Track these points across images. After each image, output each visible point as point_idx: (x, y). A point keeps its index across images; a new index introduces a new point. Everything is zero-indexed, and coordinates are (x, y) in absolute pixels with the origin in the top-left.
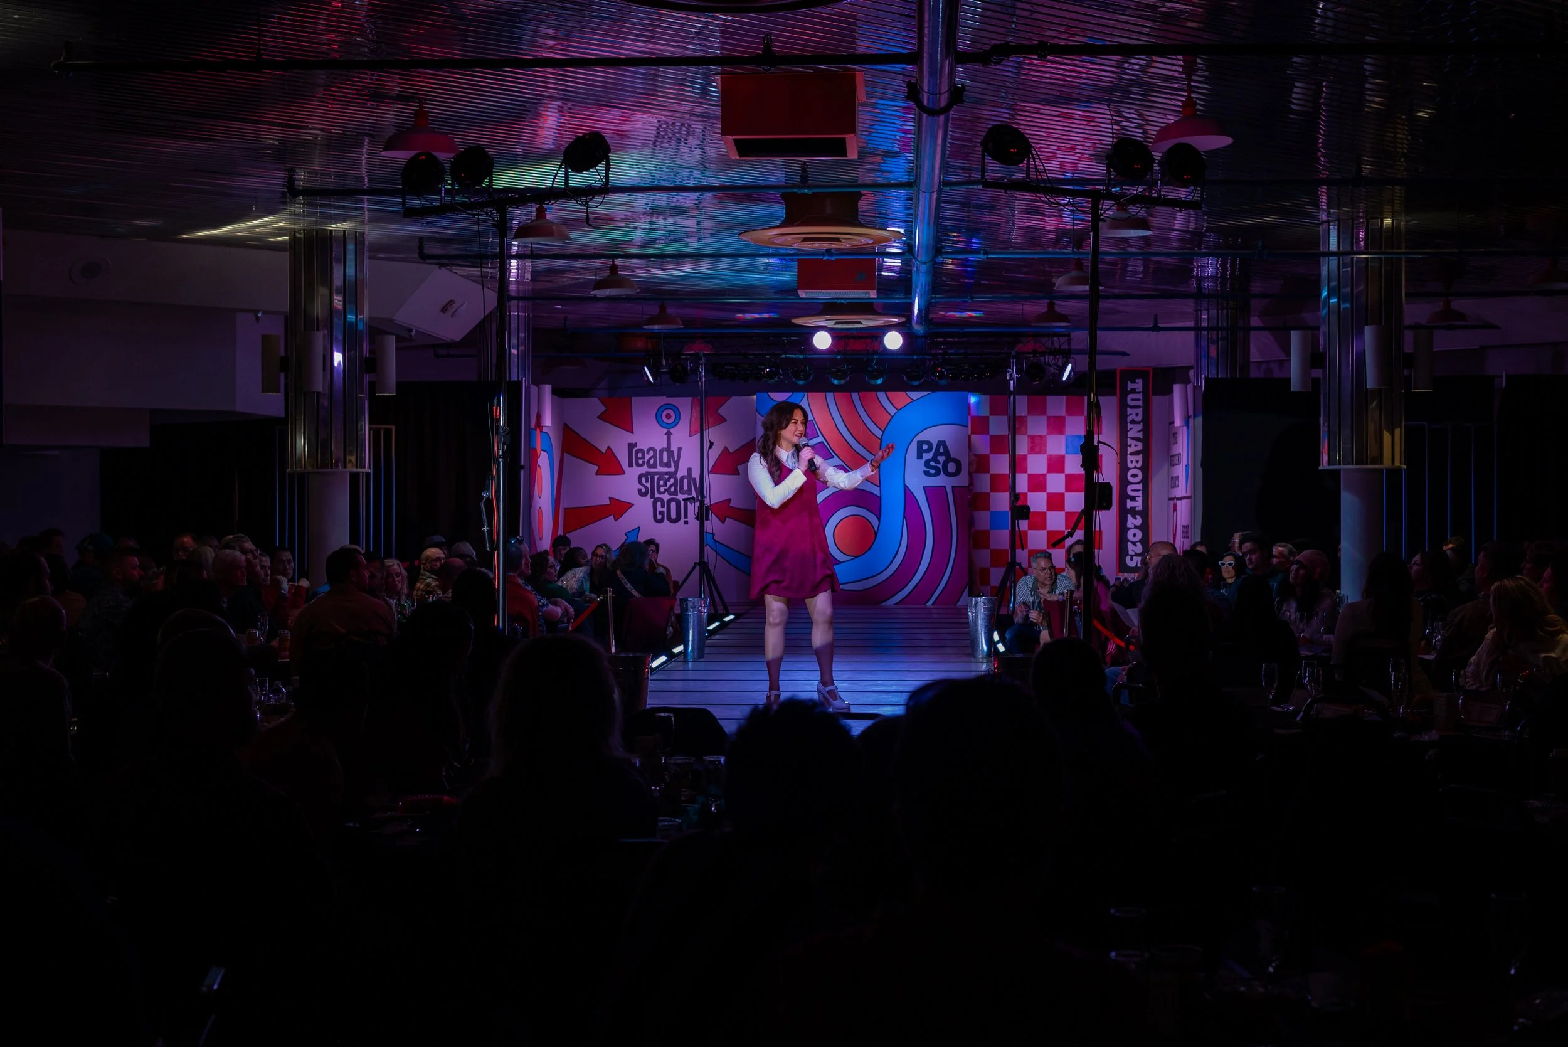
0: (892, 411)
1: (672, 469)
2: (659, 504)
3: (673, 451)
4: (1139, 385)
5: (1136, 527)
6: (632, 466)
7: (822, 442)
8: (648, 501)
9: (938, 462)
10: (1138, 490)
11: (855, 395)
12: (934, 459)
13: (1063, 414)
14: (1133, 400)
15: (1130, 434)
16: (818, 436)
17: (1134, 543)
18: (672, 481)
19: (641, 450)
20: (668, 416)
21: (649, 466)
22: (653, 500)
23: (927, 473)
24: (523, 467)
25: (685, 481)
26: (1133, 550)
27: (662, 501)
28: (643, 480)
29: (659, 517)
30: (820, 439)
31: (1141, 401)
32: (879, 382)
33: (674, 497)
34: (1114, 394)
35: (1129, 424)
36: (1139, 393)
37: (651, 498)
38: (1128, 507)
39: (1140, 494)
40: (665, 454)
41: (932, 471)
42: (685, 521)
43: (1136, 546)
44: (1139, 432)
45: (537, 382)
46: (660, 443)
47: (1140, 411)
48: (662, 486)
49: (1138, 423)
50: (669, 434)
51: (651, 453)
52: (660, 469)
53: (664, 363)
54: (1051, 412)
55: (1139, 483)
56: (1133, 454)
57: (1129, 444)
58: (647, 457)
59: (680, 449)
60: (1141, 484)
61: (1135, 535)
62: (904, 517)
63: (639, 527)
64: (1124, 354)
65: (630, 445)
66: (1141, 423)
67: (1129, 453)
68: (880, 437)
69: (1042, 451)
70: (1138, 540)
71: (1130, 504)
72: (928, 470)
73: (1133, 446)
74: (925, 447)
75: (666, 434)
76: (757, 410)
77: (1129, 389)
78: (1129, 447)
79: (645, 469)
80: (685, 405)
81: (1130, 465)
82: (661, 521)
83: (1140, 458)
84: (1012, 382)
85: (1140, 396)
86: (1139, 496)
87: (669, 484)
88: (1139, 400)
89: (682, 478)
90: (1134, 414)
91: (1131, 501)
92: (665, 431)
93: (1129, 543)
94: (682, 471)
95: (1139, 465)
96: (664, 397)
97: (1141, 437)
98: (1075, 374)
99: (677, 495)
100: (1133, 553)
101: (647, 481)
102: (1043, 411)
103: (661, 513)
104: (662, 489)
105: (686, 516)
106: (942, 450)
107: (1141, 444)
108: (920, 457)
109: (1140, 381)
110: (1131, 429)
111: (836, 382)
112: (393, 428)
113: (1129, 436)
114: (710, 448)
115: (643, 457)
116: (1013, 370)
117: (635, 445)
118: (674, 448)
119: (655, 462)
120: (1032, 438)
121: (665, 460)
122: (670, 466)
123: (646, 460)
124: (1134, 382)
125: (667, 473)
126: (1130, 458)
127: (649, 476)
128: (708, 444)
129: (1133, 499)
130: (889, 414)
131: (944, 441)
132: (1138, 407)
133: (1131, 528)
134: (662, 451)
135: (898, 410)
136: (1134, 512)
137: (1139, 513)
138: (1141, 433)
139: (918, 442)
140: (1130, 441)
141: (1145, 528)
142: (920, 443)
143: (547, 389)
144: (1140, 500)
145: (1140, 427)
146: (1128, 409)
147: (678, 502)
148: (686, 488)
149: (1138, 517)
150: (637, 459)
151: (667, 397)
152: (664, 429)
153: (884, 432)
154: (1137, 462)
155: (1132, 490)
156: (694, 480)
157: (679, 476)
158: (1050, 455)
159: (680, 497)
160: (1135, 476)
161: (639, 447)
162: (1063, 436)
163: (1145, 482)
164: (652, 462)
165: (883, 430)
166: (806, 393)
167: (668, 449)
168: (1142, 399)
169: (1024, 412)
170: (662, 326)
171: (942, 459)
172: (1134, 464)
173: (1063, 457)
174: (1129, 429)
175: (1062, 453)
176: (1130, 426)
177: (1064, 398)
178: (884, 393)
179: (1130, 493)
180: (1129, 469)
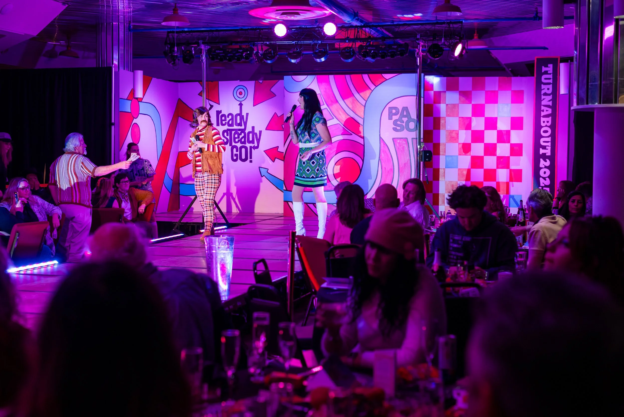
0: (372, 86)
1: (243, 127)
2: (235, 150)
3: (243, 116)
4: (550, 69)
5: (546, 167)
6: (219, 126)
7: (326, 109)
9: (402, 122)
10: (548, 142)
11: (348, 77)
12: (400, 119)
13: (497, 89)
14: (545, 79)
15: (543, 103)
17: (544, 178)
18: (243, 135)
19: (224, 115)
20: (241, 93)
21: (229, 125)
22: (231, 147)
23: (395, 129)
24: (113, 124)
25: (251, 135)
26: (543, 183)
27: (236, 147)
28: (225, 134)
29: (235, 158)
31: (552, 80)
32: (323, 59)
33: (243, 145)
34: (533, 75)
35: (542, 96)
36: (550, 74)
37: (230, 145)
38: (541, 153)
39: (549, 144)
40: (238, 117)
41: (398, 128)
42: (250, 161)
43: (545, 180)
44: (549, 101)
45: (134, 69)
46: (235, 111)
47: (550, 87)
48: (237, 138)
49: (549, 95)
50: (241, 105)
51: (230, 117)
52: (235, 127)
53: (176, 49)
54: (488, 88)
55: (548, 137)
56: (545, 116)
57: (542, 110)
58: (228, 119)
59: (247, 114)
60: (550, 137)
61: (545, 173)
62: (380, 157)
64: (545, 48)
65: (217, 111)
66: (551, 95)
67: (542, 115)
68: (364, 105)
69: (482, 115)
70: (547, 176)
71: (542, 151)
72: (396, 127)
73: (545, 111)
74: (394, 111)
75: (239, 105)
77: (543, 72)
78: (542, 112)
79: (226, 127)
80: (250, 86)
81: (543, 124)
82: (235, 160)
83: (550, 119)
84: (418, 59)
85: (551, 76)
86: (548, 146)
87: (241, 137)
88: (550, 79)
89: (249, 133)
90: (546, 89)
91: (542, 149)
92: (239, 103)
93: (541, 179)
94: (249, 129)
95: (549, 124)
96: (238, 81)
97: (551, 105)
98: (466, 52)
99: (246, 144)
100: (543, 185)
101: (227, 135)
102: (482, 88)
103: (236, 155)
104: (237, 140)
105: (251, 158)
106: (405, 114)
107: (551, 109)
108: (390, 118)
109: (551, 66)
110: (544, 99)
111: (293, 61)
113: (542, 104)
115: (225, 120)
116: (419, 50)
117: (221, 112)
118: (244, 114)
119: (233, 122)
120: (475, 106)
121: (238, 122)
122: (241, 126)
123: (227, 121)
124: (546, 66)
125: (239, 130)
126: (542, 119)
127: (229, 132)
129: (544, 148)
130: (371, 89)
131: (407, 107)
132: (549, 84)
133: (542, 168)
134: (237, 115)
135: (376, 86)
136: (544, 157)
137: (548, 157)
138: (551, 101)
139: (390, 108)
140: (543, 108)
141: (551, 168)
143: (140, 74)
144: (549, 148)
145: (550, 97)
146: (542, 85)
147: (246, 148)
148: (251, 139)
149: (547, 160)
150: (222, 121)
154: (548, 122)
155: (544, 142)
156: (256, 134)
157: (247, 131)
158: (487, 118)
159: (248, 145)
160: (546, 132)
161: (223, 113)
162: (496, 105)
163: (553, 136)
164: (230, 122)
165: (366, 100)
166: (316, 76)
167: (240, 114)
168: (552, 78)
169: (469, 88)
170: (177, 22)
171: (405, 119)
172: (546, 123)
173: (496, 118)
174: (542, 99)
175: (496, 116)
176: (543, 97)
177: (497, 78)
178: (367, 75)
179: (542, 144)
180: (542, 127)
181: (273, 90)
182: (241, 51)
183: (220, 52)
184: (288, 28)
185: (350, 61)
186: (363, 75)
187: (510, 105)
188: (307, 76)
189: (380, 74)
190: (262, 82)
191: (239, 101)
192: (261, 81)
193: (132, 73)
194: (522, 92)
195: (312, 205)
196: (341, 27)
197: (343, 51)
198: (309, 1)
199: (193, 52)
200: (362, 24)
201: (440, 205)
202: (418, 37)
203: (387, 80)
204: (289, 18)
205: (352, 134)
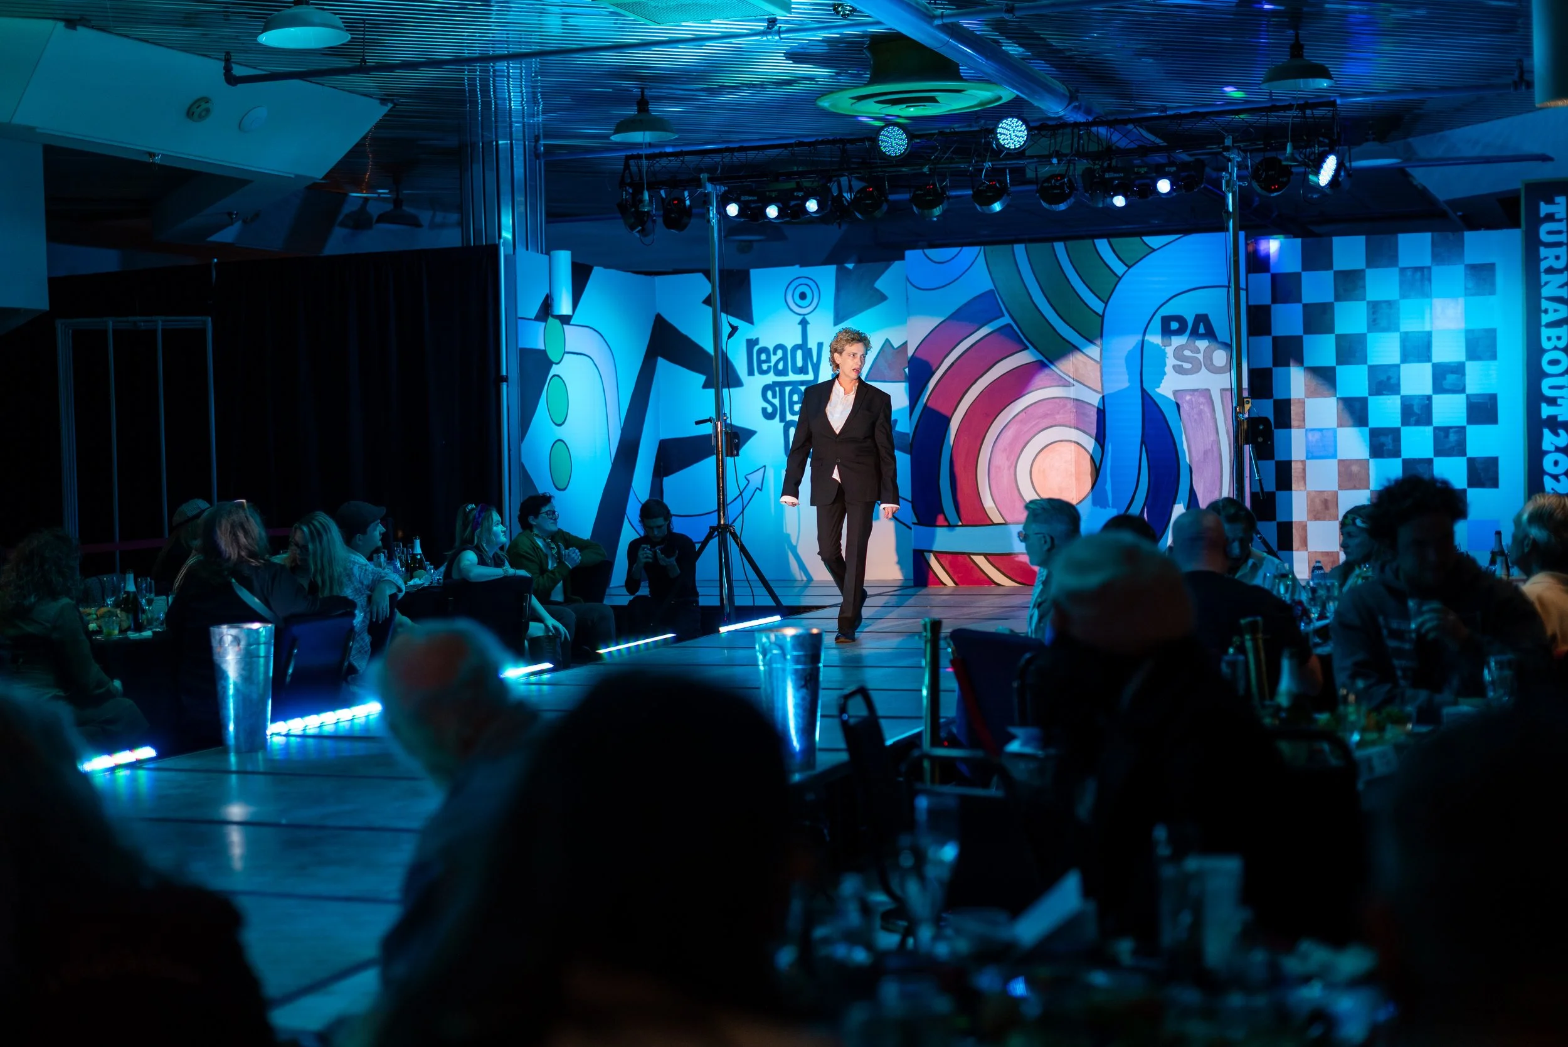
0: (1119, 268)
3: (811, 349)
4: (1560, 207)
5: (1558, 449)
6: (753, 375)
7: (1009, 325)
8: (776, 425)
9: (1198, 351)
11: (1059, 247)
13: (1427, 261)
14: (1550, 233)
15: (1546, 292)
16: (1003, 315)
17: (1556, 478)
19: (764, 350)
20: (803, 296)
21: (778, 373)
22: (783, 424)
28: (769, 394)
30: (1006, 320)
31: (1564, 235)
34: (1516, 224)
35: (1542, 274)
36: (1560, 220)
37: (780, 421)
38: (1544, 415)
39: (1565, 393)
40: (799, 353)
41: (1187, 366)
43: (1558, 481)
44: (1561, 286)
46: (792, 338)
47: (1562, 251)
49: (1560, 271)
50: (804, 323)
51: (780, 353)
52: (792, 377)
55: (1562, 375)
56: (1550, 325)
57: (1543, 308)
58: (774, 359)
60: (1566, 377)
61: (1556, 463)
62: (1143, 442)
63: (765, 466)
64: (1545, 158)
65: (747, 341)
66: (1566, 272)
67: (1543, 323)
68: (1101, 313)
69: (1392, 327)
70: (1563, 471)
71: (1546, 411)
72: (1180, 363)
73: (1551, 311)
74: (1174, 325)
75: (800, 323)
76: (908, 279)
77: (1542, 214)
78: (1543, 315)
79: (771, 378)
80: (826, 276)
81: (1546, 345)
84: (1230, 196)
85: (1561, 227)
86: (1562, 398)
88: (1559, 232)
90: (1552, 258)
91: (1548, 405)
92: (799, 318)
93: (1547, 480)
95: (1562, 344)
96: (797, 267)
98: (1348, 177)
101: (774, 396)
102: (1392, 260)
106: (1202, 330)
109: (1561, 200)
110: (1546, 283)
112: (210, 319)
113: (1543, 296)
114: (730, 335)
115: (768, 360)
116: (1231, 174)
117: (756, 342)
118: (812, 344)
119: (785, 365)
120: (1375, 307)
121: (800, 363)
122: (806, 373)
123: (772, 364)
124: (1550, 201)
126: (1545, 332)
127: (777, 389)
128: (730, 329)
129: (1552, 402)
130: (1115, 274)
131: (1206, 315)
132: (1558, 244)
133: (1547, 452)
134: (796, 348)
135: (1129, 267)
136: (1553, 424)
137: (1563, 425)
138: (1565, 289)
139: (1164, 318)
140: (1545, 304)
142: (1166, 321)
143: (563, 259)
144: (1565, 403)
145: (1563, 278)
146: (1542, 249)
149: (1562, 432)
150: (760, 362)
151: (801, 266)
152: (798, 316)
153: (1106, 304)
154: (1559, 338)
155: (1552, 388)
158: (1406, 333)
160: (1554, 362)
161: (761, 344)
162: (1427, 300)
164: (780, 366)
165: (1106, 301)
166: (983, 247)
167: (803, 346)
168: (1564, 230)
169: (1359, 263)
170: (648, 133)
171: (1202, 344)
172: (1554, 342)
173: (1429, 334)
174: (1542, 284)
175: (1427, 328)
176: (1544, 278)
177: (1427, 236)
178: (1105, 241)
179: (1547, 392)
180: (1544, 351)
181: (880, 284)
182: (801, 194)
183: (750, 198)
184: (911, 136)
185: (1062, 207)
186: (1097, 241)
187: (1461, 301)
188: (960, 251)
189: (1138, 239)
190: (854, 267)
191: (800, 314)
192: (850, 266)
193: (547, 257)
194: (1490, 268)
195: (982, 557)
196: (1038, 128)
197: (1046, 184)
198: (959, 69)
199: (688, 203)
200: (1090, 119)
201: (1297, 550)
202: (1228, 142)
203: (1154, 250)
204: (913, 111)
205: (1074, 385)
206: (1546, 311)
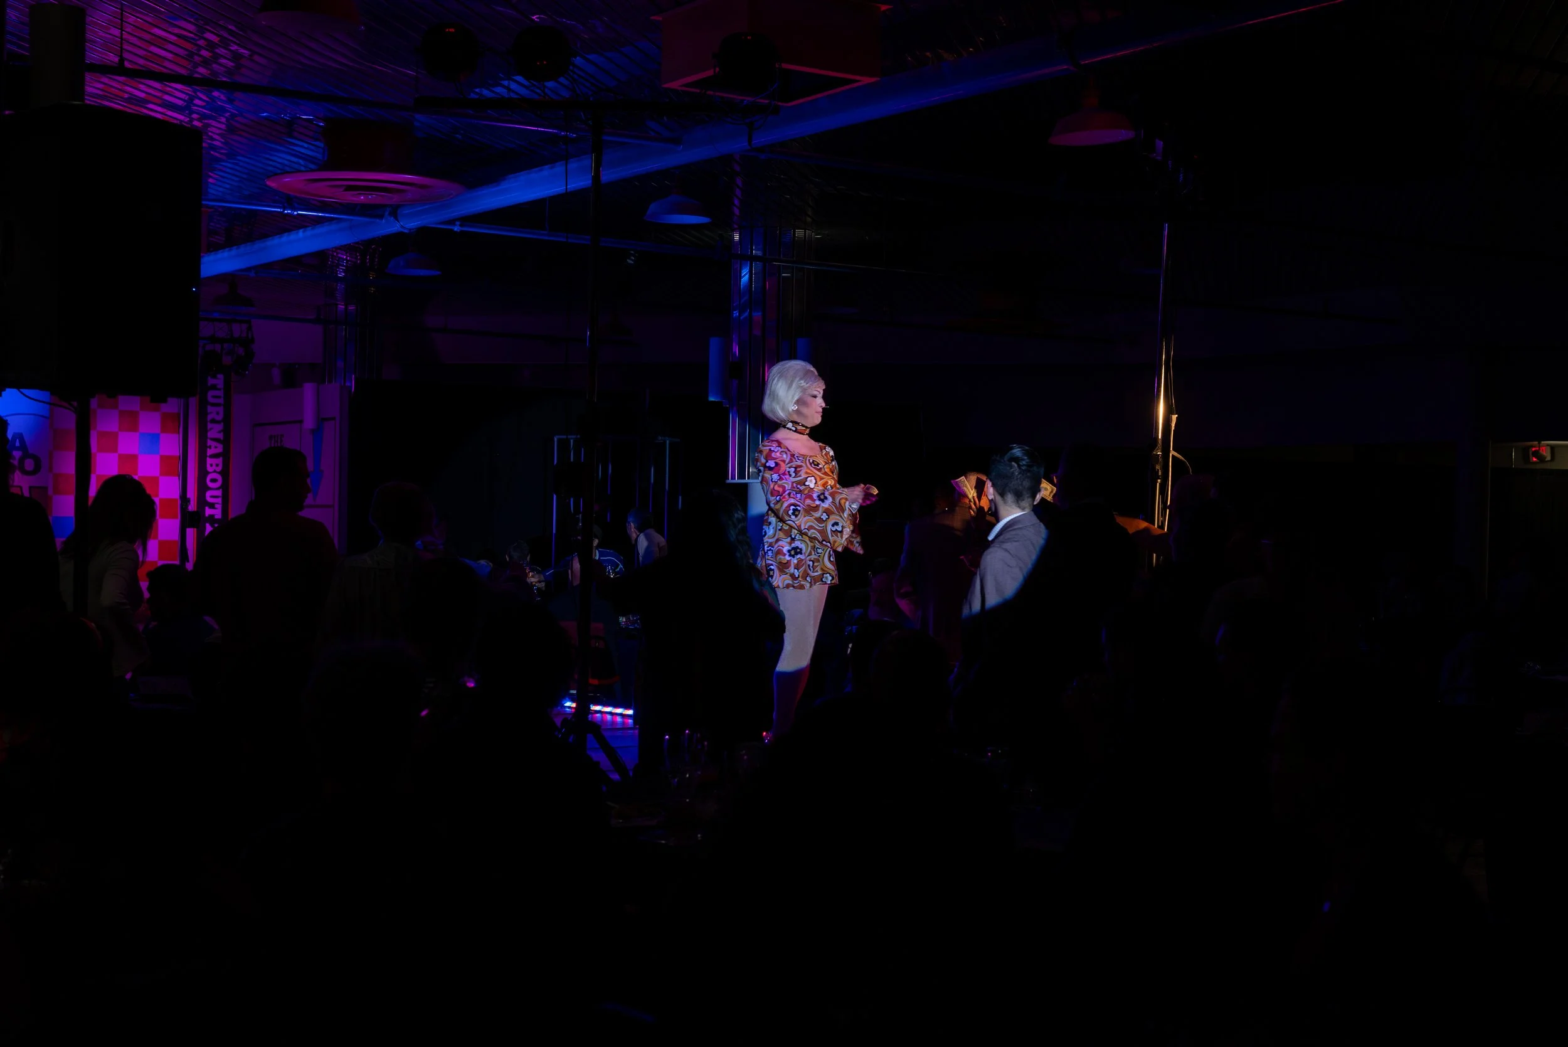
4: (220, 381)
10: (217, 497)
13: (137, 407)
14: (213, 397)
15: (210, 435)
31: (222, 399)
34: (193, 392)
35: (209, 423)
36: (219, 389)
38: (207, 515)
39: (220, 500)
44: (220, 432)
47: (221, 409)
49: (219, 422)
54: (123, 405)
56: (212, 456)
57: (208, 445)
60: (221, 490)
67: (208, 455)
69: (112, 449)
73: (213, 447)
77: (209, 385)
78: (208, 449)
81: (209, 469)
83: (220, 461)
85: (220, 393)
86: (217, 503)
88: (219, 397)
90: (215, 413)
91: (210, 508)
95: (219, 469)
97: (222, 439)
102: (114, 409)
107: (222, 446)
109: (221, 376)
110: (211, 429)
113: (208, 437)
120: (102, 435)
124: (214, 377)
126: (209, 461)
129: (212, 506)
131: (21, 434)
132: (219, 405)
140: (209, 442)
144: (219, 507)
145: (220, 427)
146: (208, 407)
155: (212, 497)
158: (122, 455)
160: (214, 481)
162: (136, 434)
163: (225, 487)
168: (223, 396)
172: (214, 468)
173: (136, 457)
174: (208, 428)
175: (135, 452)
176: (209, 426)
179: (209, 500)
180: (209, 473)
194: (177, 416)
206: (210, 447)
